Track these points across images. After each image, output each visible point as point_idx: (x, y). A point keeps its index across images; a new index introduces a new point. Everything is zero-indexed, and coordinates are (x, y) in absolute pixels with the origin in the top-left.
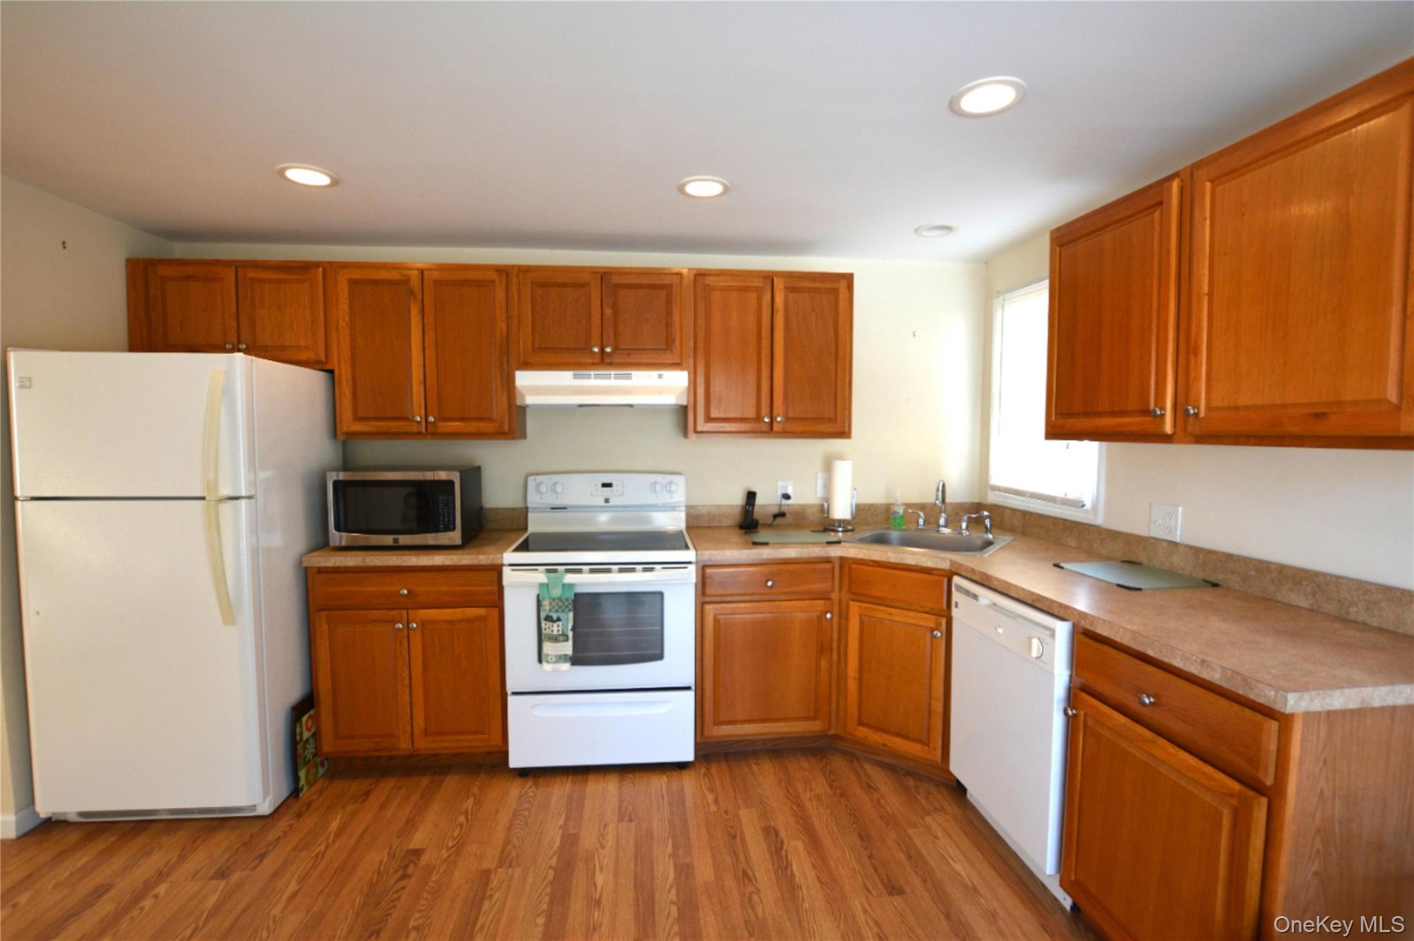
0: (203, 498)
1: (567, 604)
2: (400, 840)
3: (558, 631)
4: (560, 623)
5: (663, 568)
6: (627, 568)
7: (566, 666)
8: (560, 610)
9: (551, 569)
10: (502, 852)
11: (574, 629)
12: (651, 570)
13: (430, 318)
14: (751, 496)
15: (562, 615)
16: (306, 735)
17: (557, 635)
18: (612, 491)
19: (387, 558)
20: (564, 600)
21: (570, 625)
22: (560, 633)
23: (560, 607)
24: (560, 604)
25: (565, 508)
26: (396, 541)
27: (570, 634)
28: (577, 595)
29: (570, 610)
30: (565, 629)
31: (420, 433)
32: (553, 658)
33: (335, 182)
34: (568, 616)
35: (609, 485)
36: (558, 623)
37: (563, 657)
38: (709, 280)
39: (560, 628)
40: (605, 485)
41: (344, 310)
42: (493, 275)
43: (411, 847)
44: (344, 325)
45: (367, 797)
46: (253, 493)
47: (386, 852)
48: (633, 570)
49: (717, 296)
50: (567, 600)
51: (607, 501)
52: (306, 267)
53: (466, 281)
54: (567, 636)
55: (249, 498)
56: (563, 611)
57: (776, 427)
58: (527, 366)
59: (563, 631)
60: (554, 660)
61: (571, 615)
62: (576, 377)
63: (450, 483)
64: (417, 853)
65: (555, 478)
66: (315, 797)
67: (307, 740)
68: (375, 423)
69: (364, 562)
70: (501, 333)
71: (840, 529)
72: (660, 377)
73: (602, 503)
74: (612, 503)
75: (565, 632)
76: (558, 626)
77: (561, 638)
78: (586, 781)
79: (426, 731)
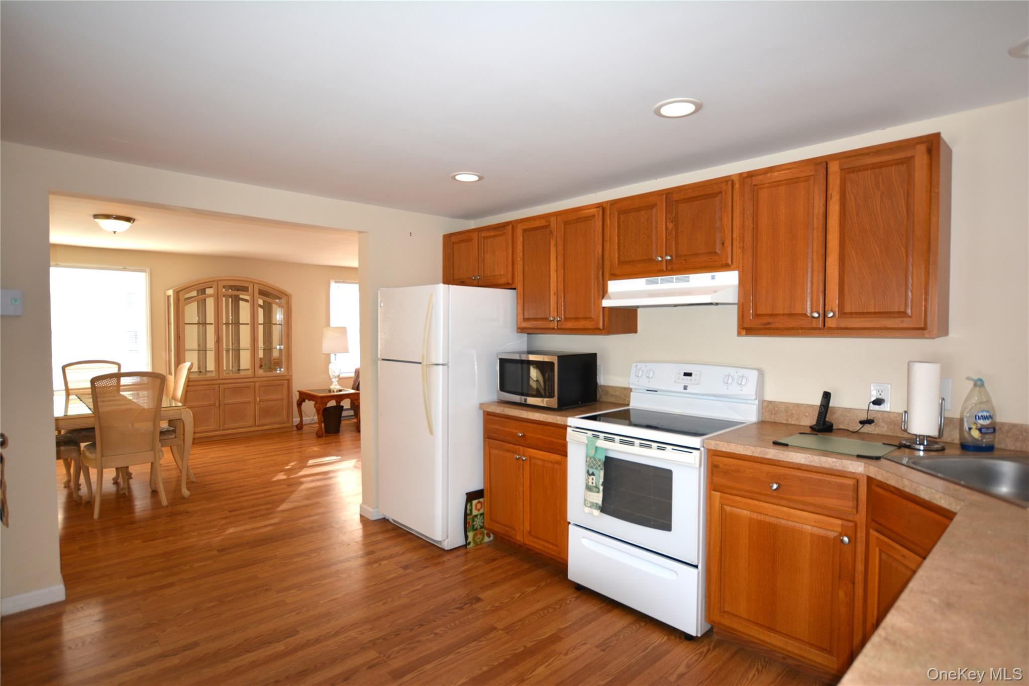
0: (420, 363)
1: (600, 463)
2: (479, 590)
3: (593, 483)
4: (594, 477)
5: (673, 449)
6: (646, 443)
7: (597, 512)
8: (594, 467)
9: (596, 433)
10: (514, 623)
11: (604, 484)
12: (663, 449)
13: (560, 248)
14: (827, 396)
15: (595, 472)
16: (475, 512)
17: (591, 486)
18: (691, 380)
19: (513, 410)
20: (597, 460)
21: (602, 480)
22: (594, 485)
23: (594, 465)
24: (595, 462)
25: (656, 391)
26: (525, 400)
27: (601, 488)
28: (607, 458)
29: (601, 469)
30: (598, 484)
31: (554, 329)
32: (589, 503)
33: (481, 178)
34: (600, 473)
35: (689, 375)
36: (592, 477)
37: (595, 505)
38: (756, 180)
39: (594, 482)
40: (686, 374)
41: (519, 249)
42: (594, 210)
43: (480, 596)
44: (519, 259)
45: (493, 562)
46: (446, 362)
47: (467, 592)
48: (632, 444)
49: (764, 194)
50: (600, 460)
51: (685, 388)
52: (500, 227)
53: (579, 218)
54: (599, 489)
55: (443, 365)
56: (596, 468)
57: (830, 323)
58: (615, 276)
59: (596, 484)
60: (589, 505)
61: (602, 473)
62: (648, 283)
63: (552, 364)
64: (479, 600)
65: (650, 366)
66: (472, 551)
67: (476, 516)
68: (532, 322)
69: (503, 411)
70: (598, 254)
71: (922, 447)
72: (713, 278)
73: (682, 389)
74: (689, 390)
75: (598, 486)
76: (593, 479)
77: (594, 489)
78: (610, 611)
79: (530, 533)
